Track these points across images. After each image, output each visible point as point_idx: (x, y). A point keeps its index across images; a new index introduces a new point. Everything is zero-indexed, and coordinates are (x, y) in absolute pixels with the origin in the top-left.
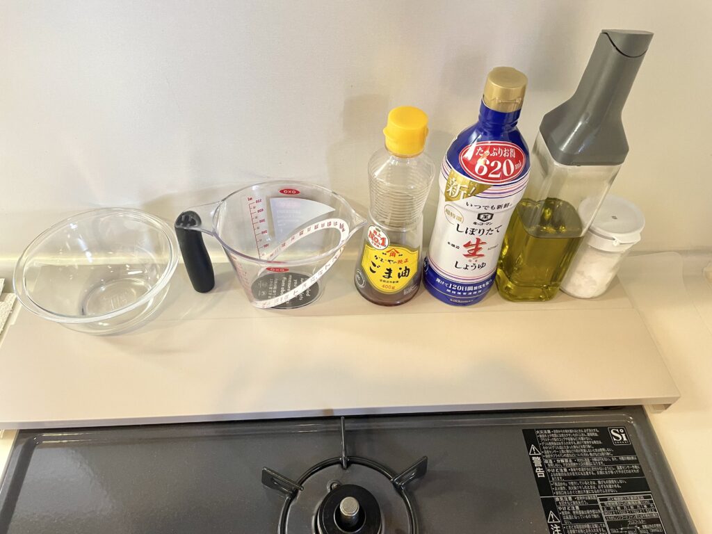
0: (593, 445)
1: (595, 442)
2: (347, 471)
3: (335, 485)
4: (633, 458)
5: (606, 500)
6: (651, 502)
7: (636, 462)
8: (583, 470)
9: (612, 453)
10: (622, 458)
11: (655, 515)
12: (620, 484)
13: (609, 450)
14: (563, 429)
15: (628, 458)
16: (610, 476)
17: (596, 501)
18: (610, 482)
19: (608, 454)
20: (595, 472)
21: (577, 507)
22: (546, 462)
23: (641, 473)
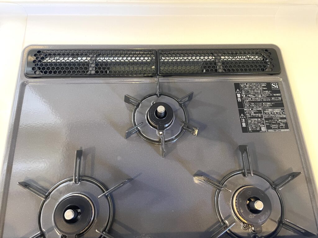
0: (263, 89)
1: (264, 88)
2: (160, 98)
3: (154, 103)
4: (279, 95)
5: (265, 110)
6: (284, 111)
7: (280, 96)
8: (257, 99)
9: (270, 92)
10: (275, 95)
11: (284, 116)
12: (272, 105)
13: (269, 91)
14: (251, 83)
15: (277, 95)
16: (269, 102)
17: (261, 111)
18: (268, 104)
19: (269, 93)
20: (262, 100)
21: (253, 113)
22: (243, 96)
23: (282, 100)
